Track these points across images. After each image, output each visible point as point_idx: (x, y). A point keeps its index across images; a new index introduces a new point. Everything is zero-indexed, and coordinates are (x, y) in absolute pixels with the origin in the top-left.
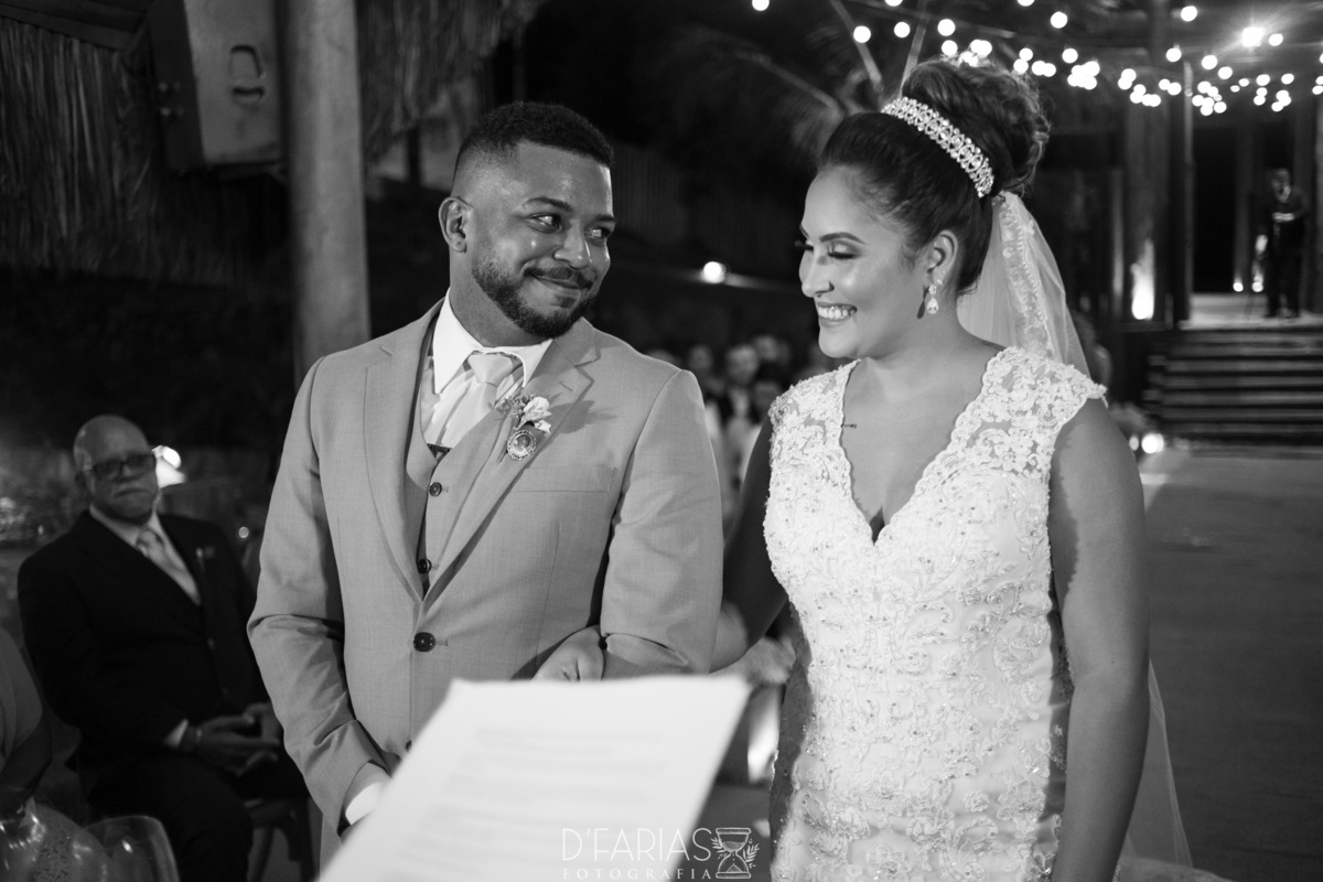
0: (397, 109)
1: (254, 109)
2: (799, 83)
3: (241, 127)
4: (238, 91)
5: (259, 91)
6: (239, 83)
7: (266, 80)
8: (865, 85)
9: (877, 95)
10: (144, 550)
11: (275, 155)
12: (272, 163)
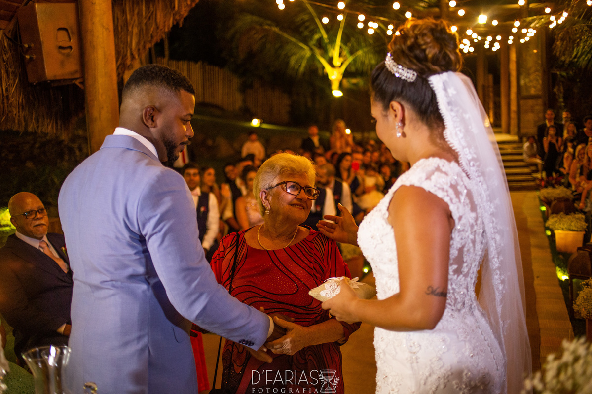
0: (129, 54)
1: (68, 55)
2: (293, 40)
3: (62, 63)
4: (61, 48)
5: (70, 48)
6: (61, 44)
7: (73, 43)
8: (321, 39)
9: (326, 44)
10: (42, 250)
11: (78, 75)
12: (76, 79)
